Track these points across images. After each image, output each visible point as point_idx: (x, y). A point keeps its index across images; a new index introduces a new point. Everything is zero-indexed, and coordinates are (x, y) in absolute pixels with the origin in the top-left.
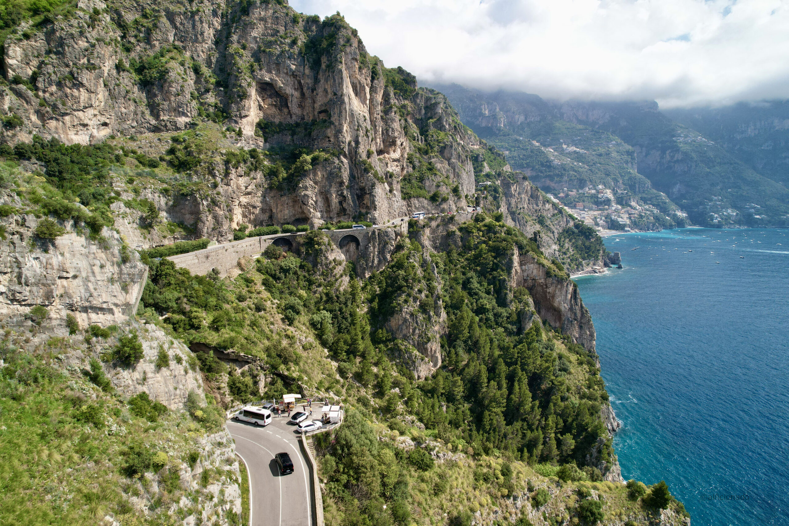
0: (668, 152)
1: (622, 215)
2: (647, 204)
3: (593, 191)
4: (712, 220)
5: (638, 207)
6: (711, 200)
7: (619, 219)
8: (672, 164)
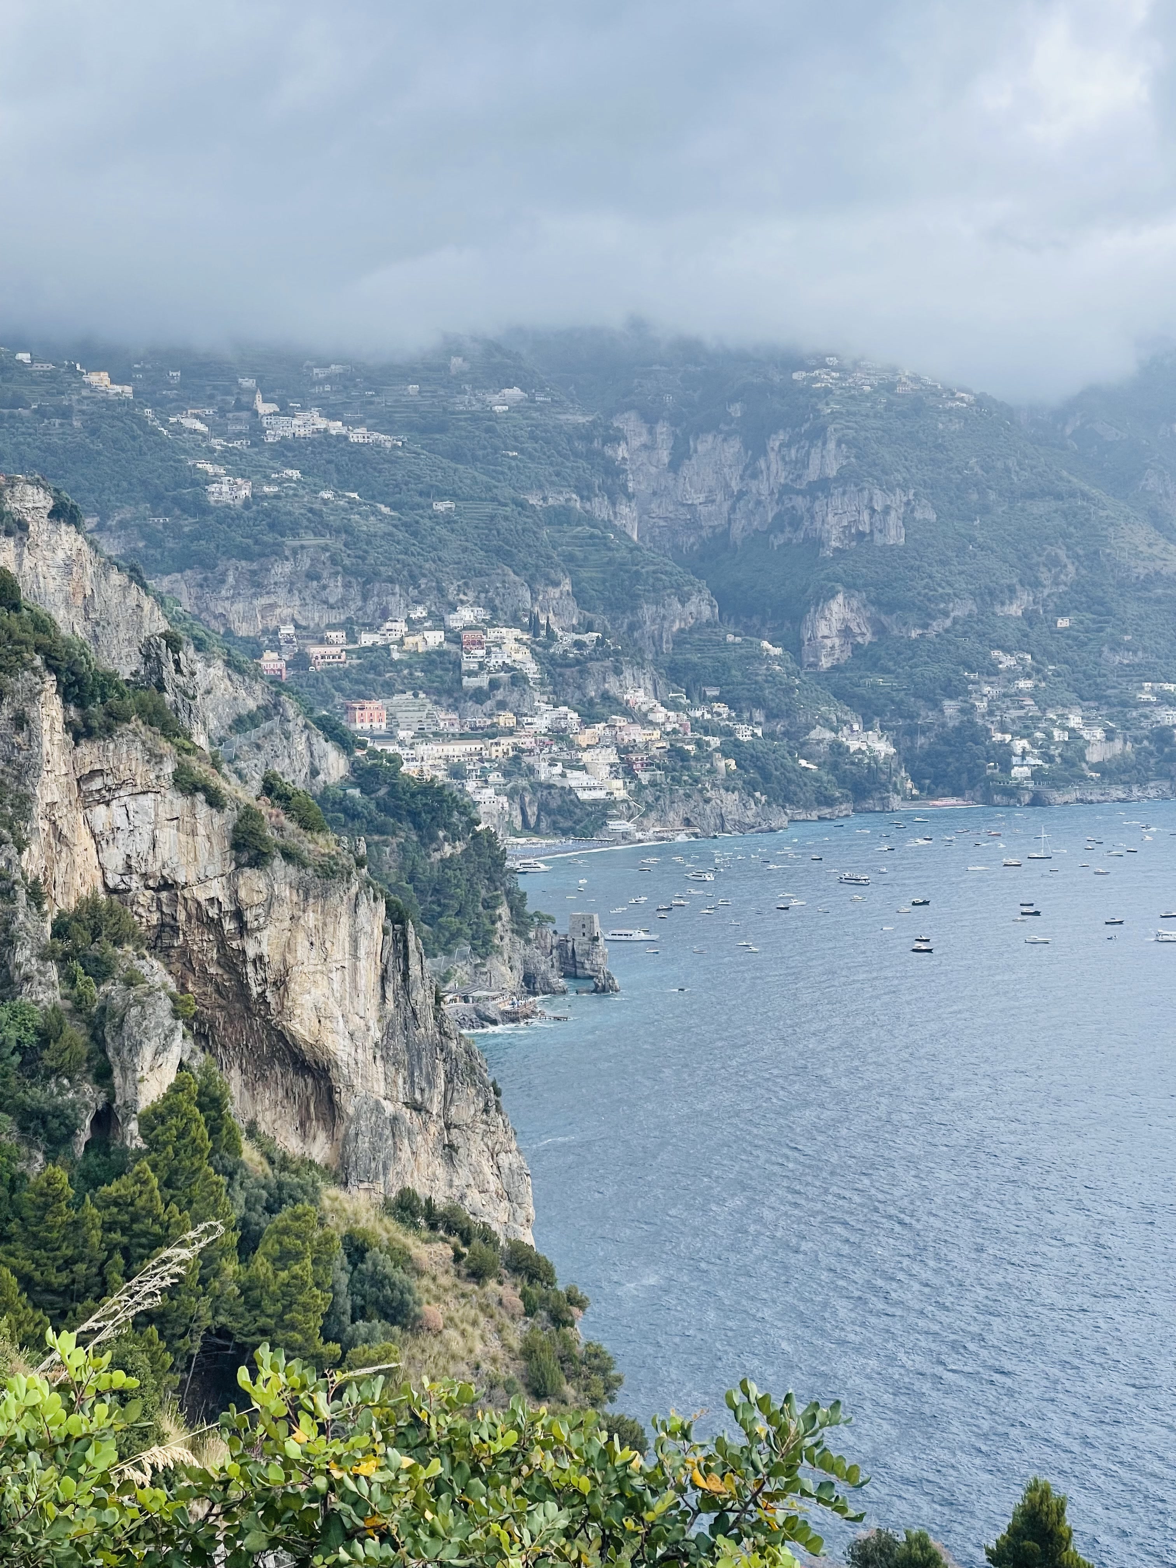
0: (775, 443)
1: (586, 757)
2: (705, 699)
3: (435, 638)
4: (1007, 767)
5: (660, 714)
6: (991, 671)
7: (575, 779)
8: (800, 502)
